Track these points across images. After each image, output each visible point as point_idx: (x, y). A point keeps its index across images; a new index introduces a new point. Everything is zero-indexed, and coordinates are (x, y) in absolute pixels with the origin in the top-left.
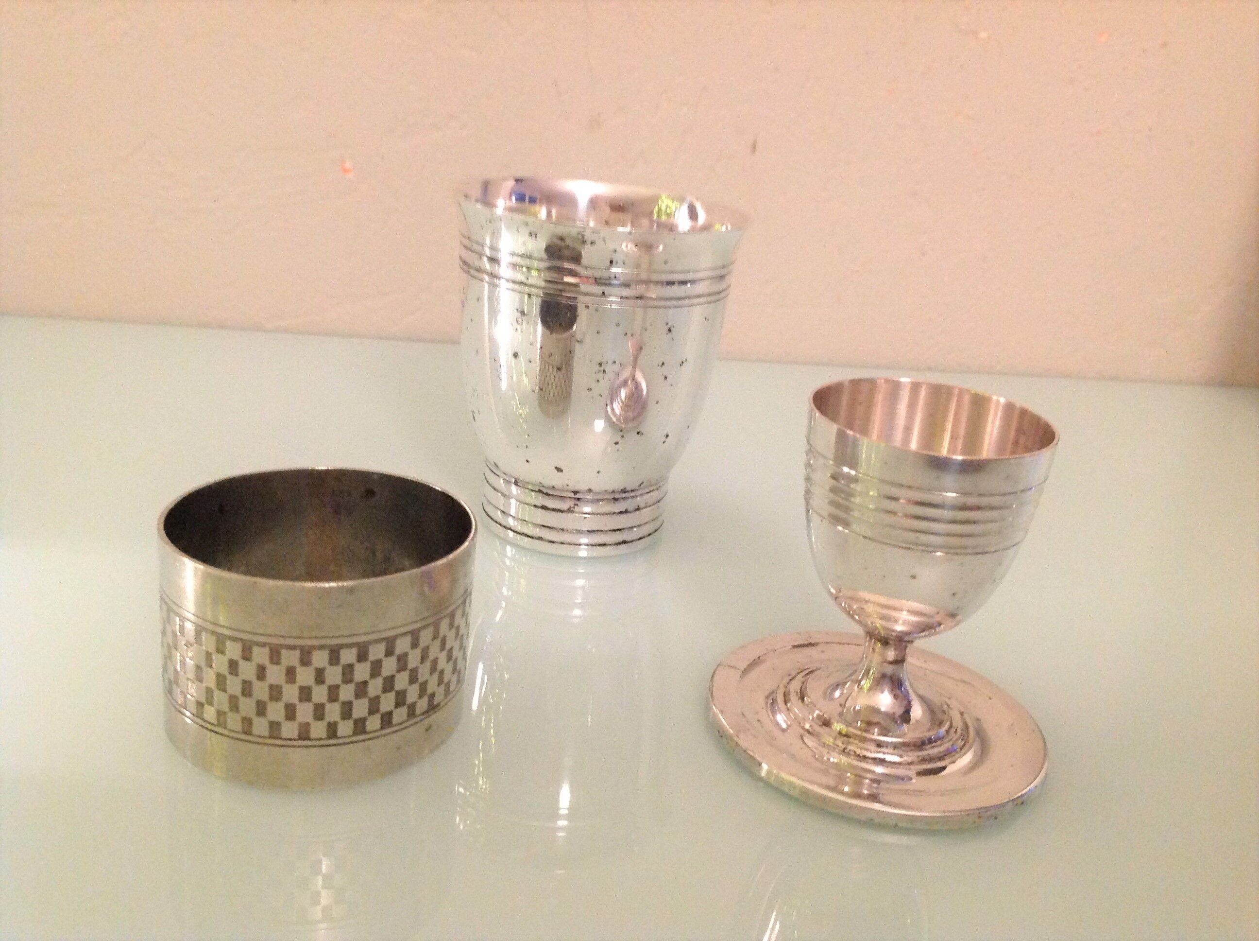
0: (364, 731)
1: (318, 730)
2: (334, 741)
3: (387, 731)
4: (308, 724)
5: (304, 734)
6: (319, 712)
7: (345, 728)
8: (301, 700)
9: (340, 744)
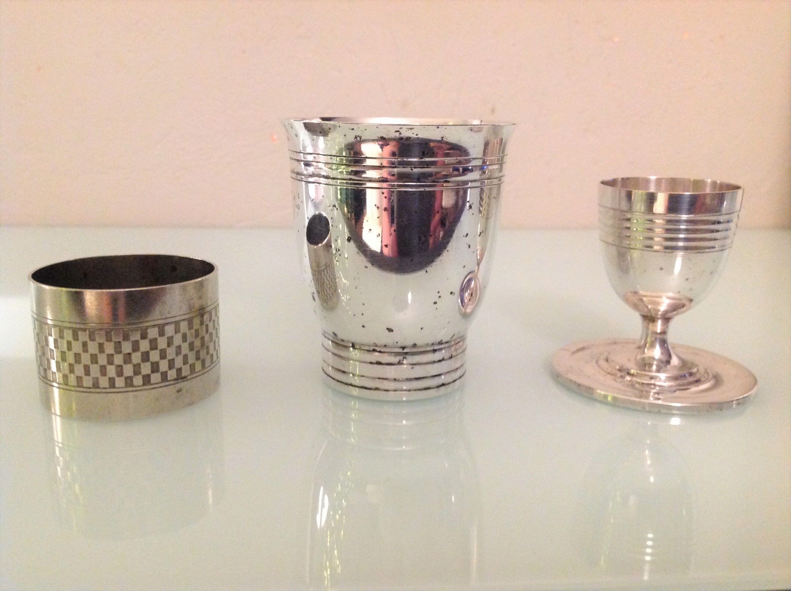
0: (132, 385)
1: (104, 382)
2: (114, 390)
3: (147, 387)
4: (97, 378)
5: (96, 385)
6: (103, 370)
7: (120, 382)
8: (92, 363)
9: (118, 392)
